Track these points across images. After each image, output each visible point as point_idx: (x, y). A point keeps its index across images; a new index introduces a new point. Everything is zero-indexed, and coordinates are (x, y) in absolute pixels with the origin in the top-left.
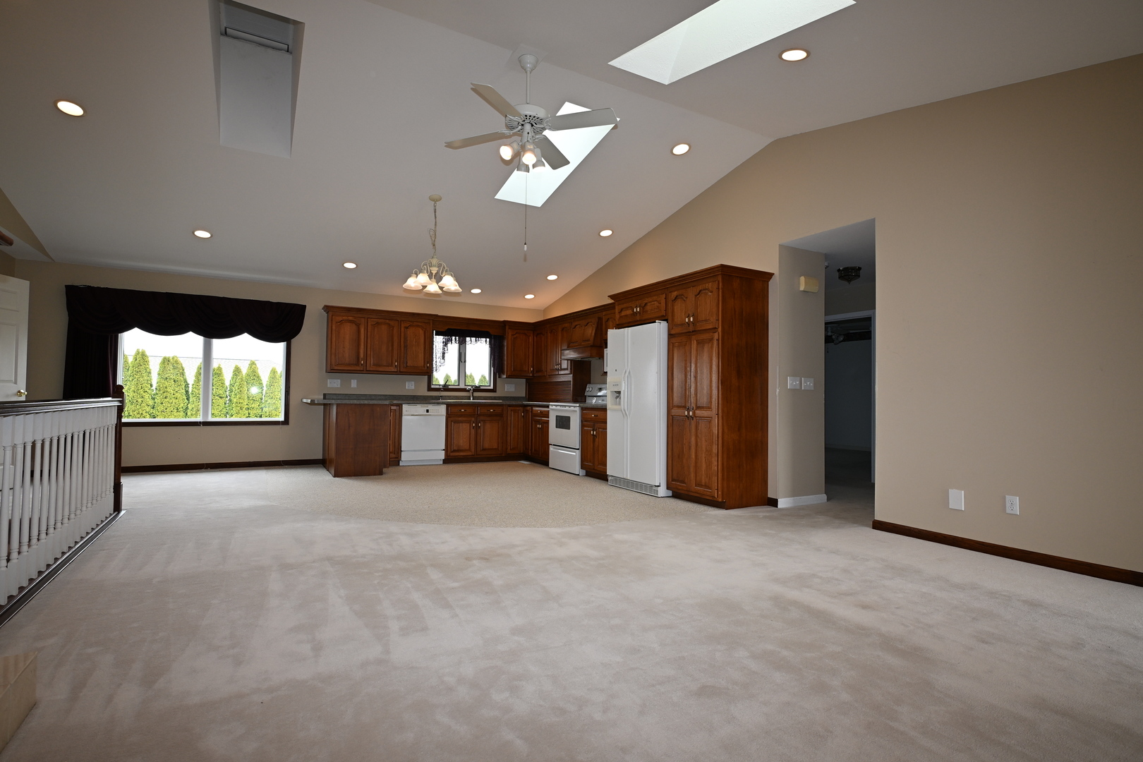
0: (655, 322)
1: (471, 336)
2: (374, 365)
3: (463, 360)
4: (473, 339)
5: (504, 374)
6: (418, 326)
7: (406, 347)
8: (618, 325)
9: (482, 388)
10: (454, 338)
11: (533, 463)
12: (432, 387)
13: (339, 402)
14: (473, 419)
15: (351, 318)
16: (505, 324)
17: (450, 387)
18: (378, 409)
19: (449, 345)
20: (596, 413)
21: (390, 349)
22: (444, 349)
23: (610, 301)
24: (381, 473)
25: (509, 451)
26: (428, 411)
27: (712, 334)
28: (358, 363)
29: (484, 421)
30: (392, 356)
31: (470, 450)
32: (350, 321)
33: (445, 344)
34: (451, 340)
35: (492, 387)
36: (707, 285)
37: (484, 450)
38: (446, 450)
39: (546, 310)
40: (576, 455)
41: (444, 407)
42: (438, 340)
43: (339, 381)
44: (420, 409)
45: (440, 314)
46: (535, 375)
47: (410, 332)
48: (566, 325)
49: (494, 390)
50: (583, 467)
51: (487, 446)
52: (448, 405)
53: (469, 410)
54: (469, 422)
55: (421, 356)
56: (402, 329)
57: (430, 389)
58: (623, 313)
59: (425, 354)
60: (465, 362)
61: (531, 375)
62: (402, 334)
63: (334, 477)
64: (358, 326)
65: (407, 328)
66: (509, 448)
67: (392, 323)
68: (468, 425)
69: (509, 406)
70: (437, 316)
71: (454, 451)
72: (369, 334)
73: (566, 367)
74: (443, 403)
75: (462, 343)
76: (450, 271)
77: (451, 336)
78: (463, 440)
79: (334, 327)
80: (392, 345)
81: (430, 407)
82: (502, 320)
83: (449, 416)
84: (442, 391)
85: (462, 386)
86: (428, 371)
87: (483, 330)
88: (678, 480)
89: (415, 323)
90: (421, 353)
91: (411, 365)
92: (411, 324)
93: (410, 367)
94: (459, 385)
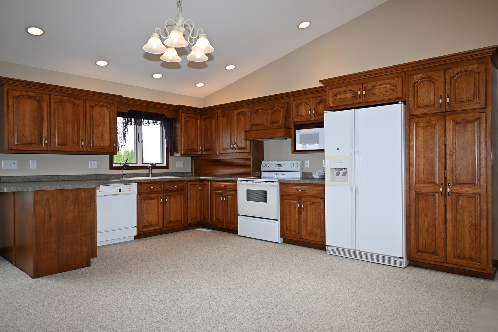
1: (148, 119)
2: (58, 145)
3: (140, 140)
4: (151, 121)
5: (177, 153)
6: (103, 106)
7: (92, 126)
8: (330, 107)
9: (157, 165)
10: (133, 120)
11: (214, 231)
12: (114, 165)
13: (37, 188)
14: (160, 195)
15: (31, 94)
16: (179, 108)
17: (130, 165)
18: (83, 194)
19: (129, 126)
20: (304, 188)
21: (76, 128)
22: (124, 130)
23: (321, 85)
24: (88, 264)
25: (189, 222)
26: (120, 190)
27: (479, 114)
28: (40, 143)
29: (170, 198)
30: (78, 136)
31: (158, 224)
32: (30, 97)
33: (126, 124)
34: (131, 121)
35: (165, 164)
36: (470, 67)
37: (170, 222)
38: (138, 227)
40: (277, 225)
41: (135, 185)
42: (120, 121)
43: (16, 162)
44: (112, 188)
45: (124, 96)
46: (203, 153)
47: (96, 111)
48: (243, 110)
49: (167, 167)
50: (282, 235)
51: (172, 219)
52: (139, 184)
53: (158, 187)
54: (157, 198)
55: (107, 136)
56: (88, 109)
57: (112, 168)
58: (339, 97)
59: (110, 134)
60: (142, 142)
61: (200, 153)
62: (88, 114)
63: (34, 277)
64: (40, 102)
65: (92, 107)
66: (189, 218)
67: (76, 101)
68: (156, 201)
69: (189, 181)
70: (121, 97)
71: (145, 227)
72: (52, 111)
73: (243, 146)
74: (134, 181)
75: (138, 124)
77: (131, 118)
78: (152, 216)
79: (11, 103)
80: (78, 125)
81: (122, 186)
82: (176, 104)
83: (139, 193)
84: (124, 169)
85: (140, 164)
86: (113, 150)
87: (160, 113)
88: (426, 252)
89: (100, 103)
90: (107, 133)
91: (98, 145)
92: (96, 103)
93: (97, 146)
94: (137, 163)
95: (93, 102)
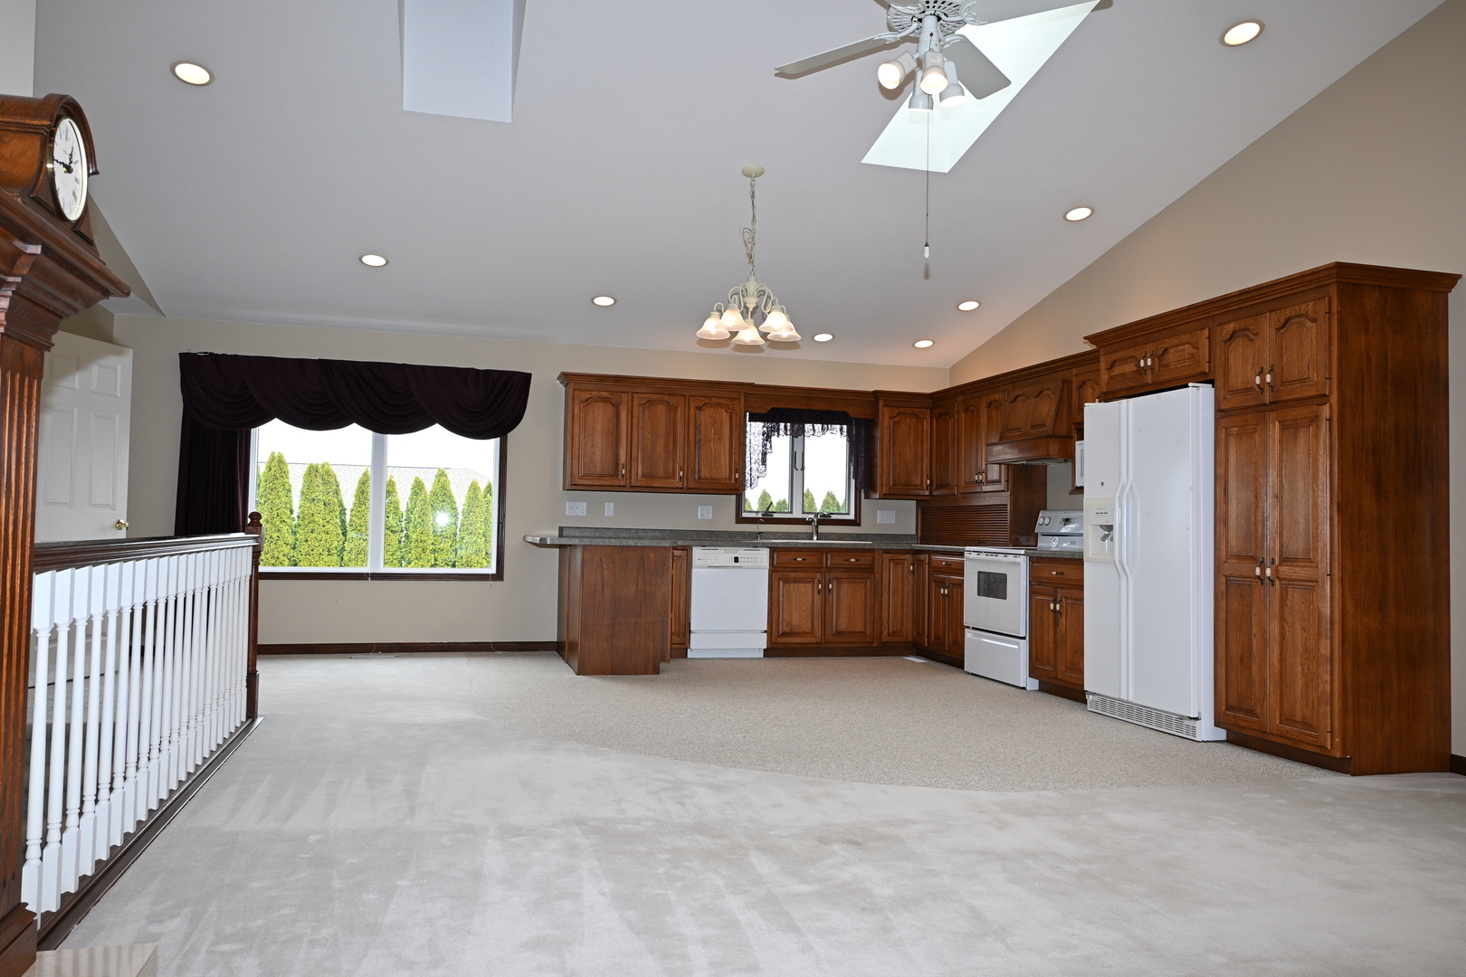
0: (1187, 386)
1: (813, 422)
2: (643, 476)
3: (799, 465)
4: (818, 427)
5: (875, 492)
6: (719, 405)
7: (697, 442)
8: (1105, 394)
9: (833, 517)
10: (782, 425)
11: (931, 662)
12: (745, 515)
13: (586, 542)
14: (819, 576)
15: (605, 394)
16: (876, 398)
17: (775, 516)
18: (652, 555)
19: (774, 439)
20: (1062, 567)
21: (671, 447)
22: (764, 446)
23: (1088, 347)
24: (656, 671)
25: (885, 637)
26: (736, 560)
27: (1315, 407)
28: (615, 474)
29: (839, 580)
30: (674, 461)
31: (812, 633)
32: (604, 400)
33: (767, 437)
34: (778, 430)
35: (852, 517)
36: (1303, 306)
37: (839, 633)
38: (769, 632)
39: (955, 369)
40: (1023, 648)
41: (765, 553)
42: (755, 430)
43: (585, 504)
44: (723, 555)
45: (757, 382)
46: (934, 494)
47: (705, 416)
48: (996, 397)
49: (856, 523)
50: (1033, 673)
51: (843, 626)
52: (774, 550)
53: (812, 559)
54: (811, 581)
55: (724, 460)
56: (692, 412)
57: (740, 520)
58: (1117, 371)
59: (731, 456)
60: (803, 469)
61: (927, 493)
62: (692, 421)
63: (578, 675)
64: (617, 407)
65: (699, 409)
66: (886, 632)
67: (673, 400)
68: (809, 586)
69: (886, 551)
70: (752, 385)
71: (784, 634)
72: (635, 421)
73: (996, 477)
74: (764, 546)
75: (797, 433)
76: (780, 304)
77: (778, 422)
78: (800, 615)
79: (576, 411)
80: (675, 441)
81: (741, 552)
82: (871, 389)
83: (774, 569)
84: (761, 523)
85: (797, 514)
86: (735, 487)
87: (836, 409)
88: (1240, 710)
89: (714, 399)
90: (725, 454)
91: (708, 476)
92: (707, 401)
93: (706, 478)
94: (791, 512)
95: (701, 398)
